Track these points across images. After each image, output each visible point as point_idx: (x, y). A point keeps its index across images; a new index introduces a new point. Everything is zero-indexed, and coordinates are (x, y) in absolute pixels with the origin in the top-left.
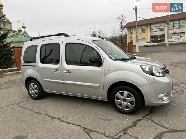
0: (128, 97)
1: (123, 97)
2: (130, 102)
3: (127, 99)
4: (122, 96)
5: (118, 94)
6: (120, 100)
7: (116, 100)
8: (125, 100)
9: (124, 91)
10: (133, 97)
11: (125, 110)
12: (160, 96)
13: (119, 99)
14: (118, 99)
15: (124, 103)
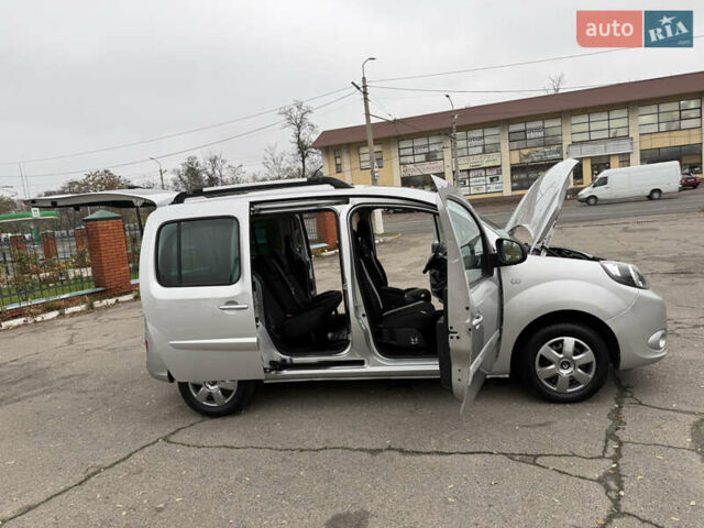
0: (576, 354)
1: (561, 356)
2: (580, 367)
3: (575, 358)
4: (560, 352)
5: (546, 350)
6: (553, 366)
7: (538, 369)
8: (565, 364)
9: (565, 338)
10: (590, 351)
11: (569, 390)
12: (653, 338)
13: (551, 363)
14: (545, 362)
15: (565, 373)
